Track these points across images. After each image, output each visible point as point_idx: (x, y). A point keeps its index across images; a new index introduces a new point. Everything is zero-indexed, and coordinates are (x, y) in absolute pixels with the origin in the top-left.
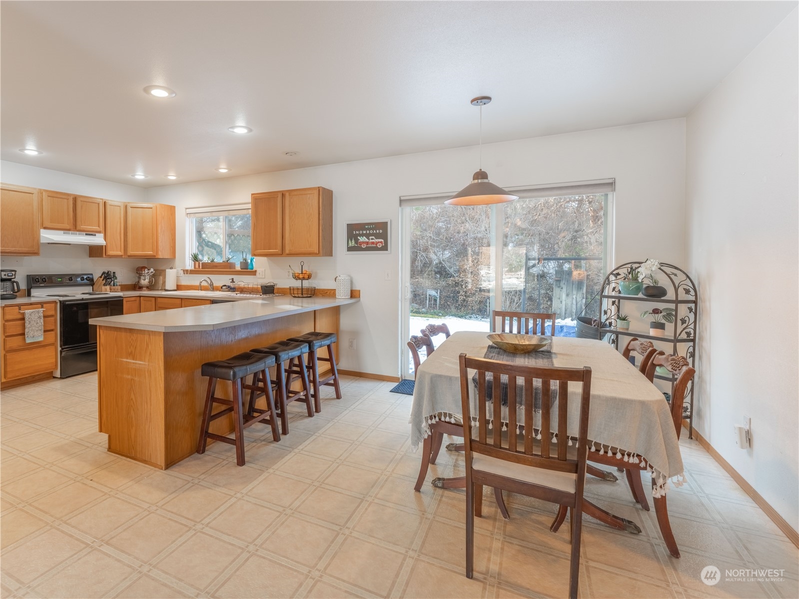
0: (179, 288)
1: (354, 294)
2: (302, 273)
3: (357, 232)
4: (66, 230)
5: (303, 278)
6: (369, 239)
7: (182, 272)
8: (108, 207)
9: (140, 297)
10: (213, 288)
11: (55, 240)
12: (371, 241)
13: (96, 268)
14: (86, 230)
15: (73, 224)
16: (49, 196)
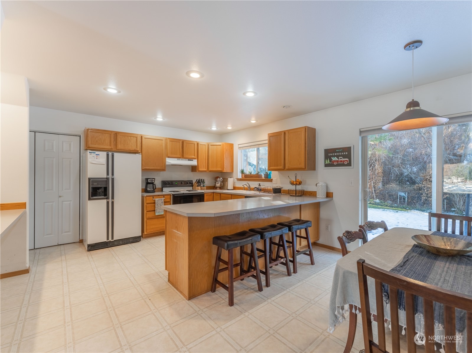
0: (235, 188)
1: (329, 195)
2: (296, 181)
3: (331, 154)
4: (178, 158)
5: (296, 184)
6: (338, 159)
7: (236, 180)
8: (199, 145)
9: (214, 193)
10: (250, 189)
11: (172, 163)
12: (340, 160)
13: (194, 177)
14: (188, 157)
15: (182, 155)
16: (170, 141)
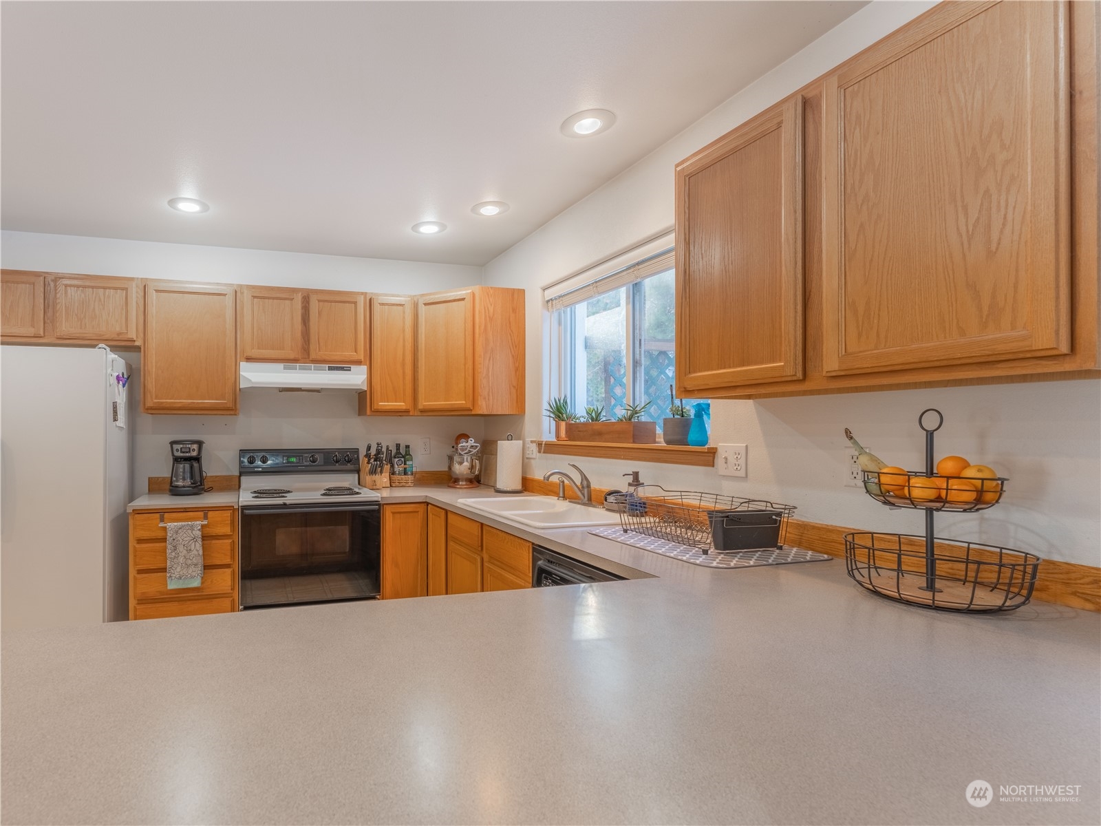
0: (528, 485)
4: (289, 361)
7: (534, 447)
8: (376, 308)
9: (428, 504)
14: (329, 358)
15: (303, 350)
16: (254, 297)
